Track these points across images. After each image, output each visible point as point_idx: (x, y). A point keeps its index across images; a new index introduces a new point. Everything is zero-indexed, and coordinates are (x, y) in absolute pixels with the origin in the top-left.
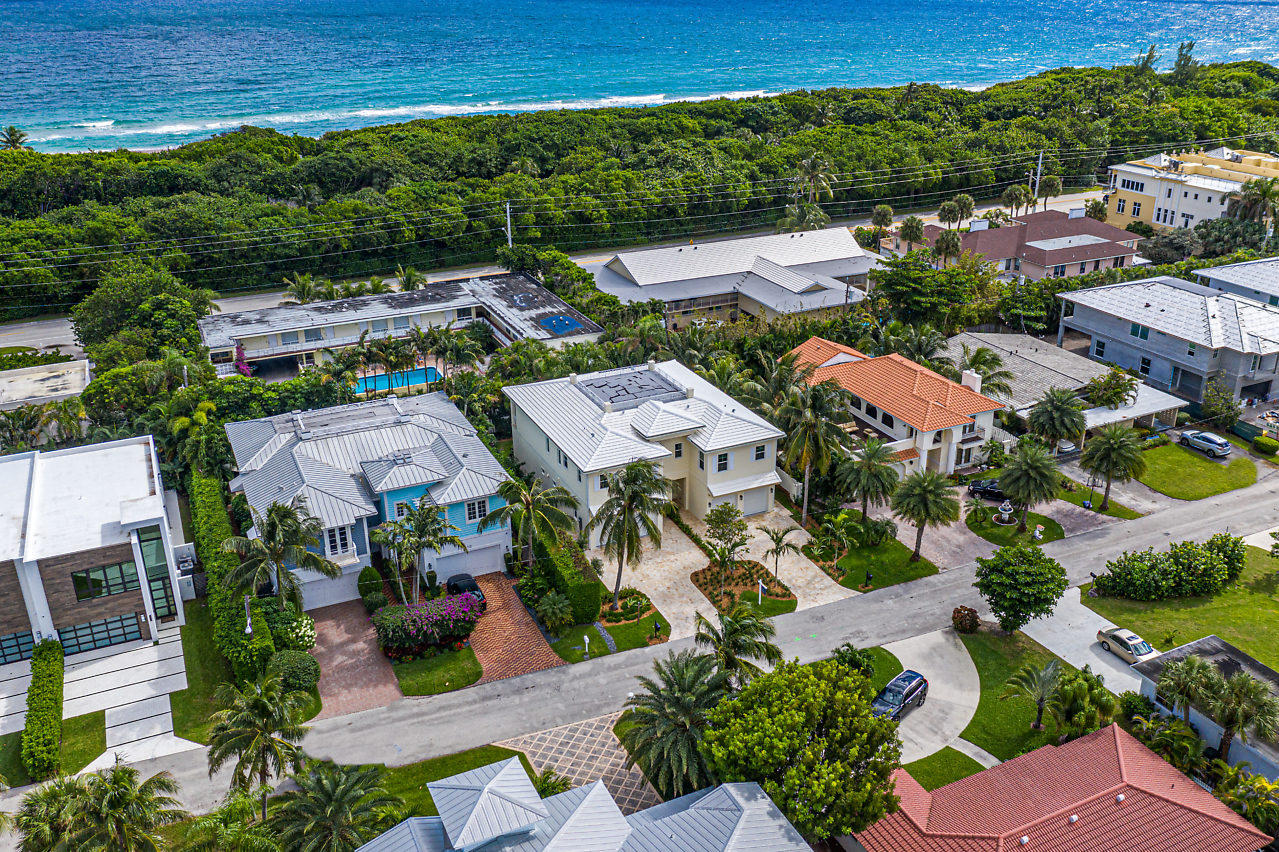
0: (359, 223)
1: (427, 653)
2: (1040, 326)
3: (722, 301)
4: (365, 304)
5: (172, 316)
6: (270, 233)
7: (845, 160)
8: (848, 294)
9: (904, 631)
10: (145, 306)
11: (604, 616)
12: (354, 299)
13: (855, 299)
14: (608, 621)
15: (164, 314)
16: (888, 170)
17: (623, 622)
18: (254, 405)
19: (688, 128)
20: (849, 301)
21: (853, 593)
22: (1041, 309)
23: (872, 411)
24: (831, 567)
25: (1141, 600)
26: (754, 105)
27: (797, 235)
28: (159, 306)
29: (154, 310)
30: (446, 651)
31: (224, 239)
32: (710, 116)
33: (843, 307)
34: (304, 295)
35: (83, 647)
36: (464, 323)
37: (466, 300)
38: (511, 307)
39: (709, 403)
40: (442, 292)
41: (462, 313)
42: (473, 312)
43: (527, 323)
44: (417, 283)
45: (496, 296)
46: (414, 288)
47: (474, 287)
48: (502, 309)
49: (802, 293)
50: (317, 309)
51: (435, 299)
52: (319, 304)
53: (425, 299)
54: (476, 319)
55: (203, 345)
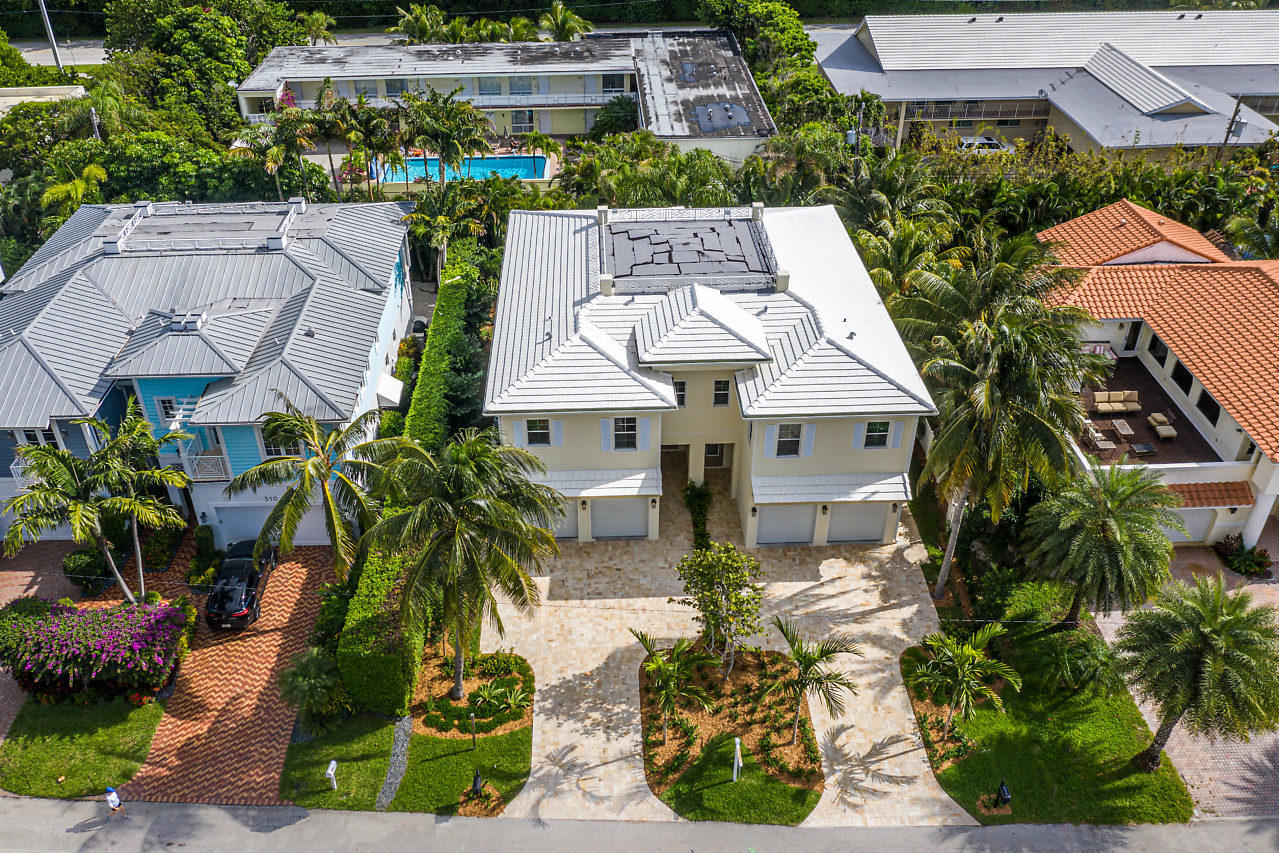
3: (1021, 113)
4: (485, 52)
5: (195, 38)
8: (1235, 127)
10: (165, 21)
11: (419, 709)
12: (481, 44)
13: (1245, 138)
14: (426, 723)
15: (186, 34)
17: (454, 734)
18: (164, 180)
20: (1233, 140)
21: (956, 814)
23: (1183, 377)
24: (939, 725)
27: (1191, 15)
28: (183, 23)
29: (176, 28)
33: (1218, 150)
34: (418, 33)
36: (609, 97)
37: (618, 63)
38: (670, 80)
39: (811, 309)
40: (597, 48)
41: (611, 81)
42: (627, 83)
43: (673, 108)
44: (572, 31)
45: (664, 62)
46: (566, 39)
47: (646, 45)
48: (656, 81)
49: (1154, 115)
50: (420, 54)
51: (579, 57)
52: (428, 47)
53: (566, 56)
54: (628, 93)
55: (232, 84)
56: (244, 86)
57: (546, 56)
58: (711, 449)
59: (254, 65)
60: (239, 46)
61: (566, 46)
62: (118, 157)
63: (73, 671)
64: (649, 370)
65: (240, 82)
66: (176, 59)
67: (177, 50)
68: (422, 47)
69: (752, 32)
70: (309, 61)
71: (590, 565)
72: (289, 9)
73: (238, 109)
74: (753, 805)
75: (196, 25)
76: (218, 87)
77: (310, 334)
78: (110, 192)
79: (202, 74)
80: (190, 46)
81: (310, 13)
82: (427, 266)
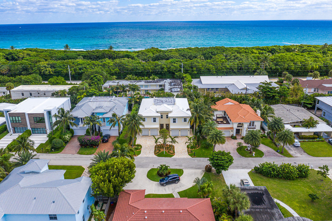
0: (156, 66)
1: (88, 147)
2: (310, 106)
4: (141, 81)
5: (97, 79)
6: (136, 67)
7: (286, 61)
9: (192, 168)
10: (92, 76)
12: (140, 80)
15: (95, 78)
16: (300, 65)
19: (254, 52)
21: (190, 157)
22: (312, 101)
23: (229, 118)
24: (190, 150)
25: (266, 176)
26: (274, 47)
27: (252, 76)
28: (95, 76)
29: (94, 77)
30: (92, 147)
31: (126, 67)
32: (261, 50)
34: (130, 79)
35: (36, 133)
36: (160, 88)
37: (162, 83)
38: (169, 85)
39: (179, 107)
40: (159, 81)
41: (161, 86)
42: (163, 86)
43: (169, 89)
44: (155, 79)
45: (169, 83)
46: (154, 80)
47: (167, 81)
48: (167, 85)
49: (241, 89)
50: (130, 82)
51: (156, 82)
52: (132, 81)
53: (153, 82)
54: (163, 87)
55: (101, 85)
56: (103, 86)
57: (151, 82)
58: (166, 124)
59: (104, 83)
60: (103, 80)
61: (154, 81)
62: (88, 92)
63: (88, 142)
64: (158, 112)
65: (102, 85)
66: (94, 81)
67: (94, 80)
68: (131, 81)
69: (184, 79)
70: (113, 82)
71: (150, 138)
72: (110, 75)
73: (102, 89)
74: (166, 156)
75: (97, 77)
76: (100, 85)
77: (116, 109)
78: (87, 96)
79: (98, 84)
80: (96, 80)
81: (113, 76)
82: (130, 109)
